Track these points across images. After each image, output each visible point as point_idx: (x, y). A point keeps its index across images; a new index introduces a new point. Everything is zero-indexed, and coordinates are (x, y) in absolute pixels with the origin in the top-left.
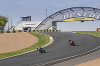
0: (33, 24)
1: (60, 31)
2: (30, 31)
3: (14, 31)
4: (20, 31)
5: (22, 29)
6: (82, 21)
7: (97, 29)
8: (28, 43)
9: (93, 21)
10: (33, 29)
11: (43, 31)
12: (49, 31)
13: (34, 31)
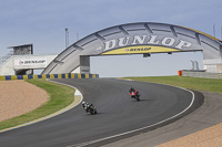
0: (38, 61)
1: (97, 76)
2: (31, 76)
4: (8, 78)
5: (13, 74)
6: (147, 55)
7: (180, 73)
9: (170, 53)
10: (36, 73)
11: (60, 77)
12: (73, 77)
13: (40, 77)
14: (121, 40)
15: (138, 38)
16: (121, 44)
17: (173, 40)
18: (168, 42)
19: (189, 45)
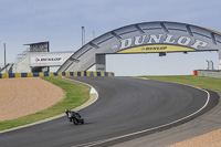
0: (54, 59)
1: (113, 74)
2: (46, 74)
3: (12, 75)
4: (24, 75)
5: (29, 71)
6: (162, 54)
7: (196, 72)
8: (43, 102)
9: (185, 52)
10: (53, 70)
11: (75, 75)
12: (88, 75)
13: (56, 74)
14: (137, 39)
15: (153, 37)
16: (137, 43)
17: (189, 40)
18: (184, 41)
19: (205, 44)
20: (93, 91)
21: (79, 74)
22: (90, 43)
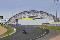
1: (20, 25)
2: (2, 25)
6: (34, 19)
7: (43, 24)
9: (40, 19)
11: (10, 25)
12: (14, 25)
13: (5, 25)
14: (27, 15)
15: (31, 14)
16: (27, 16)
17: (41, 15)
18: (39, 16)
20: (15, 29)
21: (11, 25)
22: (14, 16)
